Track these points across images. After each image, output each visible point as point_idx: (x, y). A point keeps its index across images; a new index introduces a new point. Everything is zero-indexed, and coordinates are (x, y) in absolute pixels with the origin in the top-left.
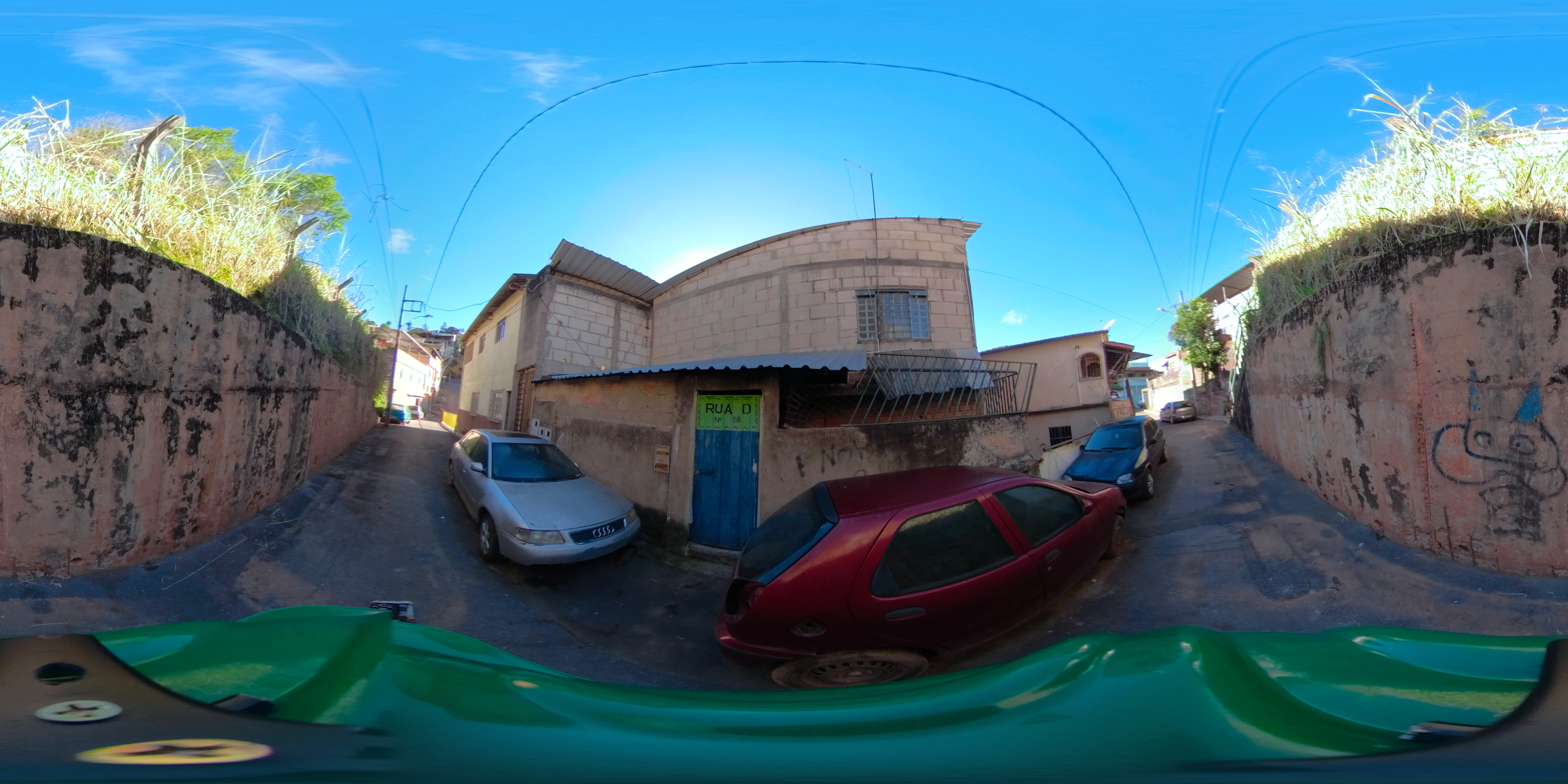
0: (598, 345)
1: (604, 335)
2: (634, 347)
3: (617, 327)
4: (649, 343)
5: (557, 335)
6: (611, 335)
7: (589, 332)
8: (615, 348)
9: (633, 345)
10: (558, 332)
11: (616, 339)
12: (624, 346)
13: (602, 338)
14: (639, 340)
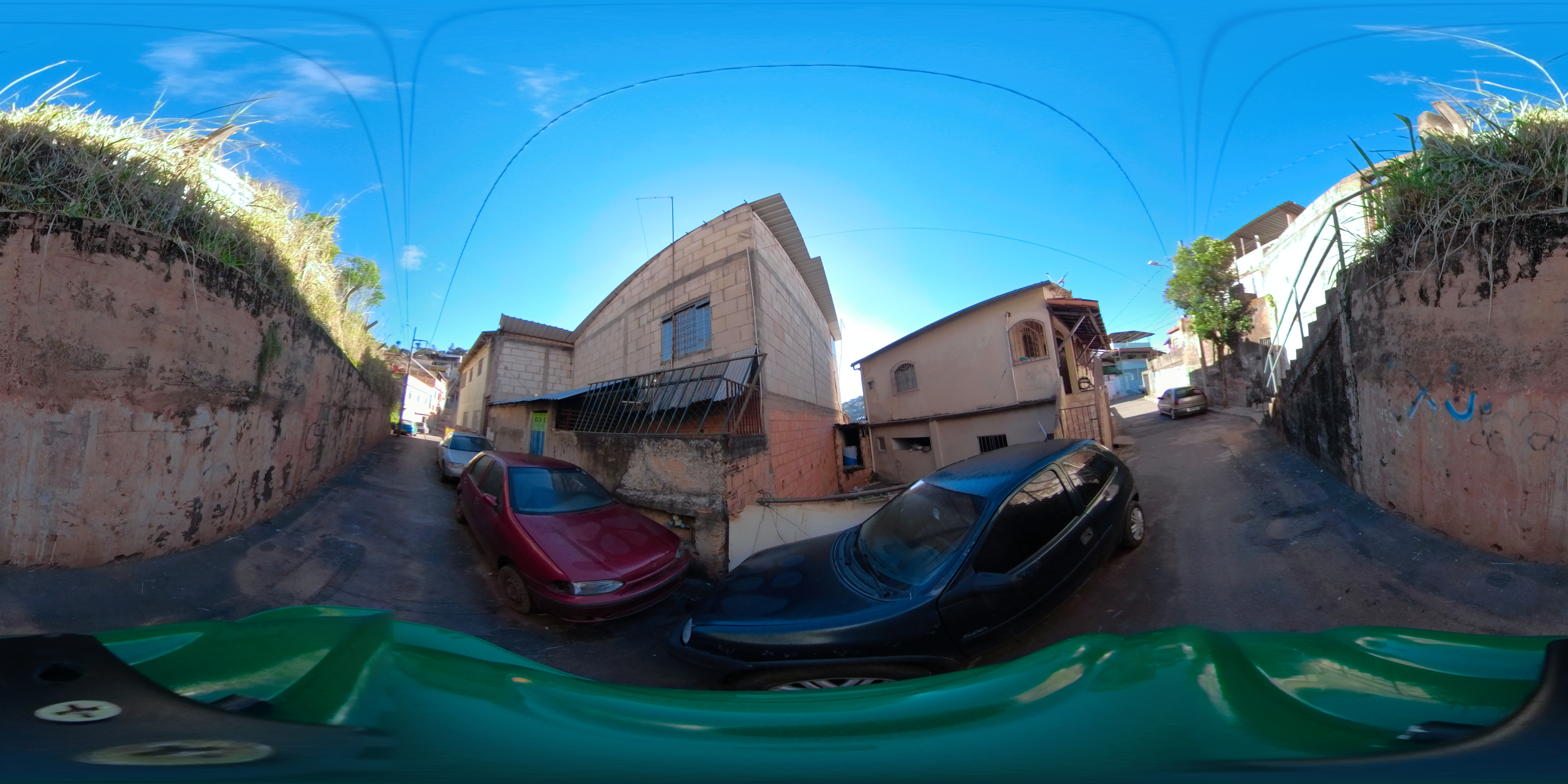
0: (532, 380)
1: (537, 373)
2: (560, 379)
3: (547, 366)
4: (571, 374)
5: (504, 376)
6: (542, 372)
7: (526, 372)
8: (545, 381)
9: (560, 378)
10: (505, 374)
11: (546, 375)
12: (552, 379)
13: (535, 375)
14: (564, 374)
